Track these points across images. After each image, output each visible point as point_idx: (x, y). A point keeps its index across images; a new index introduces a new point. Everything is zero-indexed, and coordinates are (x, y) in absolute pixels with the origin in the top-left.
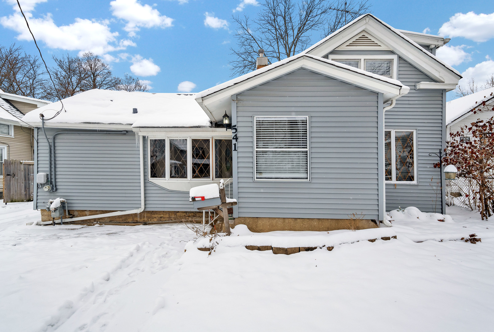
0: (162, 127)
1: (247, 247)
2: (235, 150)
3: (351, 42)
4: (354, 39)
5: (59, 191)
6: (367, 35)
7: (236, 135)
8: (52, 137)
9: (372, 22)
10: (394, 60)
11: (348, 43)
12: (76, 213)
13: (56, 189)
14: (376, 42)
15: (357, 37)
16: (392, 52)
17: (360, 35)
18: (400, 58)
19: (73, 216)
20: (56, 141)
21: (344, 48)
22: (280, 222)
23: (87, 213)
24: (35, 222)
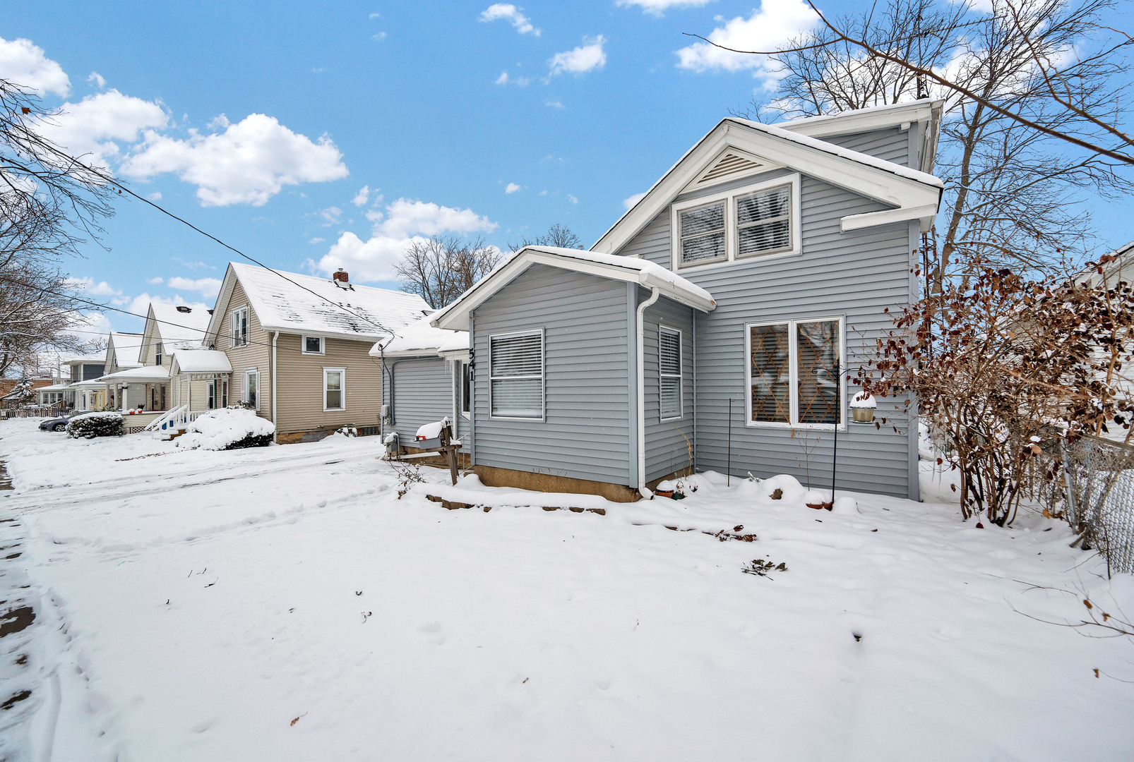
0: (461, 350)
1: (428, 497)
2: (472, 380)
3: (706, 173)
4: (712, 167)
5: (397, 425)
6: (734, 153)
7: (472, 362)
8: (391, 367)
9: (735, 130)
10: (793, 185)
11: (700, 178)
12: (409, 450)
13: (395, 423)
14: (753, 159)
15: (717, 162)
16: (788, 170)
17: (723, 157)
18: (804, 177)
19: (406, 453)
20: (395, 371)
21: (695, 186)
22: (516, 476)
23: (417, 450)
24: (382, 457)
